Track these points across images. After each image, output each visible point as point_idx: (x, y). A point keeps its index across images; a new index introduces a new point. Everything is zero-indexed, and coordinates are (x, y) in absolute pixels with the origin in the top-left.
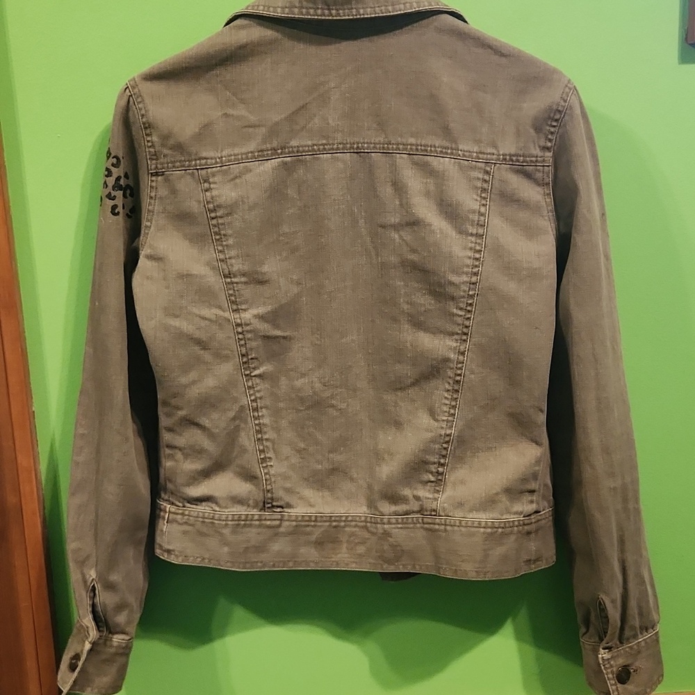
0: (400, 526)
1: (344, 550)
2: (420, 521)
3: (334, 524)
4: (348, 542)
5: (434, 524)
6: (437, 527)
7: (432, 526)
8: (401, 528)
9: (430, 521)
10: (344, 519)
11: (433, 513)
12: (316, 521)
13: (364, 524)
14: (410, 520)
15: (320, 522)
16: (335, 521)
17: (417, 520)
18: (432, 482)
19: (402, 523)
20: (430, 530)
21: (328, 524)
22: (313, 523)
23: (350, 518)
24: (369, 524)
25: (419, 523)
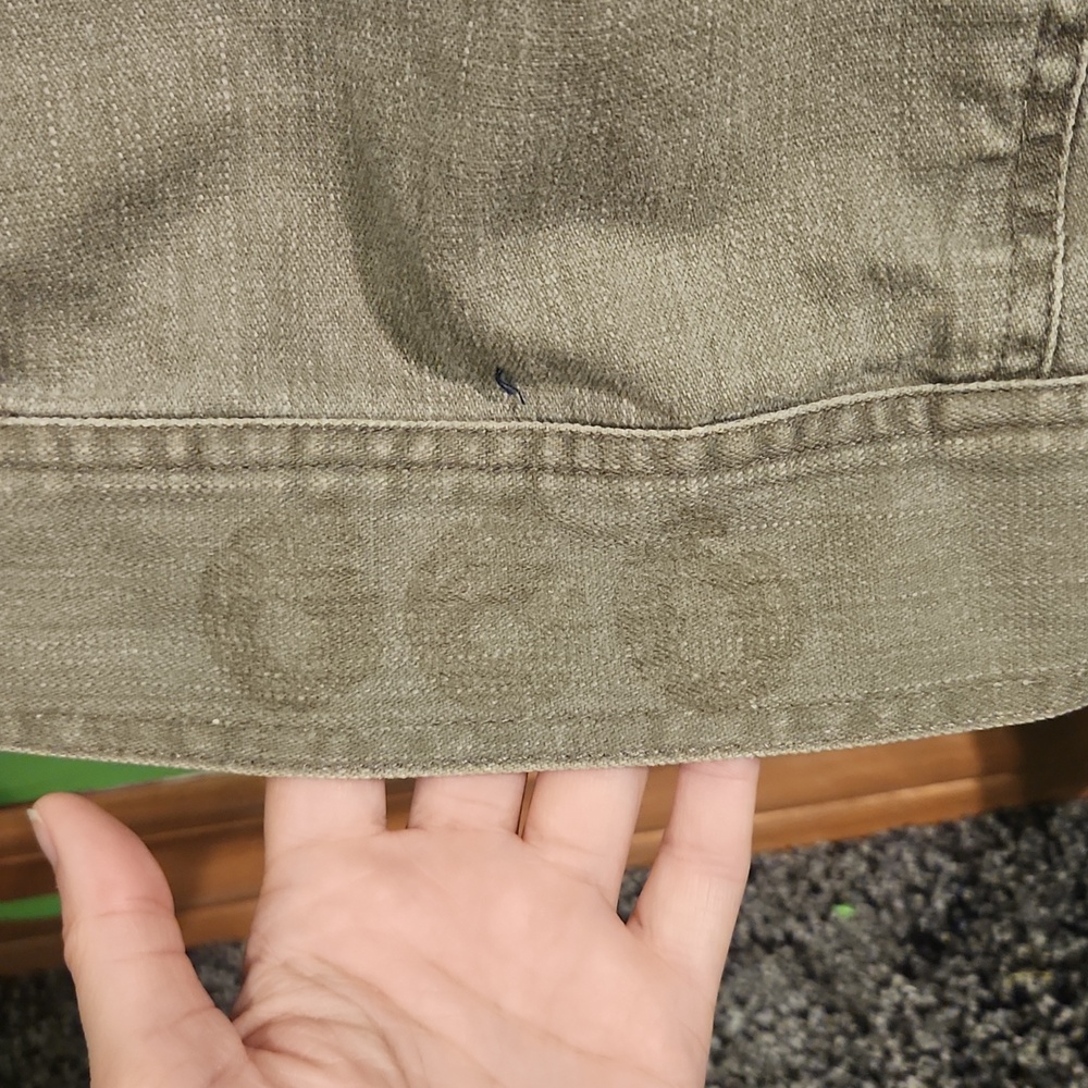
0: (782, 469)
1: (397, 651)
2: (918, 419)
3: (324, 481)
4: (415, 598)
5: (1022, 425)
6: (1044, 441)
7: (1002, 440)
8: (793, 479)
9: (991, 411)
10: (383, 449)
11: (1015, 362)
12: (196, 463)
13: (520, 480)
14: (848, 422)
15: (225, 469)
16: (325, 464)
17: (893, 417)
18: (994, 159)
19: (800, 450)
20: (991, 467)
21: (279, 482)
22: (177, 481)
23: (422, 450)
24: (549, 483)
25: (909, 432)
